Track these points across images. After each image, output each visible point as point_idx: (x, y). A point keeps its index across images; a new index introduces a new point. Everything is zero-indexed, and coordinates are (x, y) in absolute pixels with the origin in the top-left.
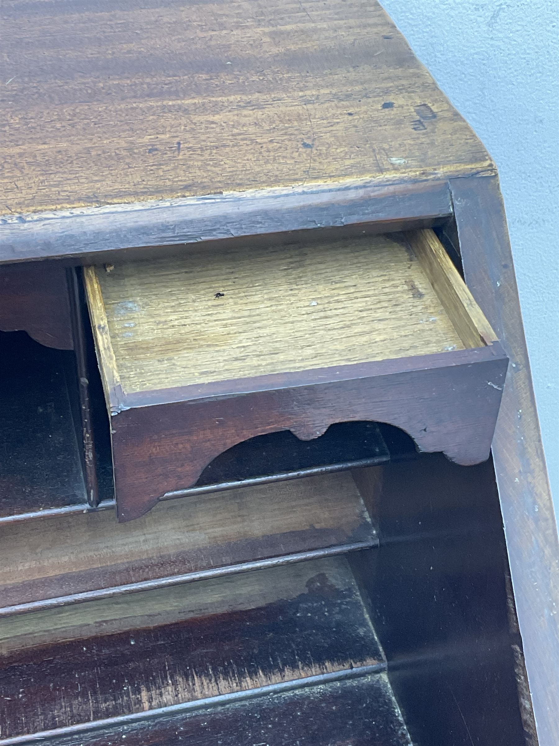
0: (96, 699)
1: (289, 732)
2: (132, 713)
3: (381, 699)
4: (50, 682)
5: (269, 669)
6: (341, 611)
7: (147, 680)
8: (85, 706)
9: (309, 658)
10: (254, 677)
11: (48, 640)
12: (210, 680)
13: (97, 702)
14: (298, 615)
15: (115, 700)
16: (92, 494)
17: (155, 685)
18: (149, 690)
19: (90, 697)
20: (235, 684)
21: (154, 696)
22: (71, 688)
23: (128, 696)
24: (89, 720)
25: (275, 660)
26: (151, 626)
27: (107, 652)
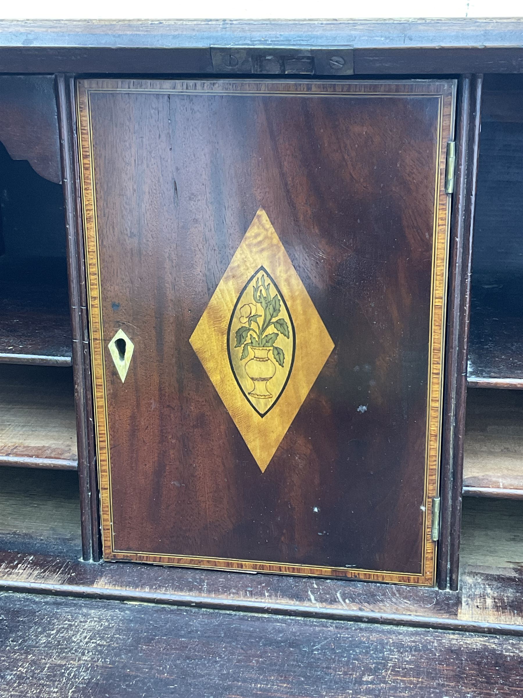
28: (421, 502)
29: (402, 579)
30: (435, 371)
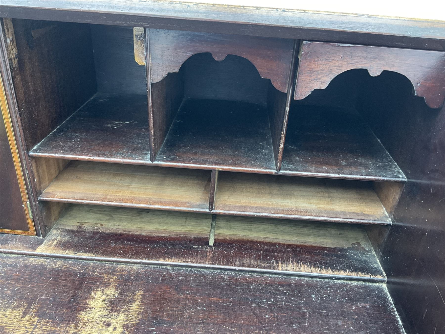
0: (260, 261)
1: (340, 295)
2: (274, 270)
3: (382, 293)
4: (243, 251)
5: (333, 269)
6: (366, 257)
7: (282, 260)
8: (255, 263)
9: (352, 270)
10: (327, 270)
11: (245, 238)
12: (308, 267)
13: (261, 262)
14: (347, 254)
15: (268, 263)
16: (278, 165)
17: (285, 263)
18: (282, 263)
19: (258, 260)
20: (318, 271)
21: (284, 266)
22: (251, 255)
23: (273, 263)
24: (257, 268)
25: (336, 266)
26: (285, 243)
27: (267, 247)
28: (22, 203)
29: (22, 233)
30: (14, 150)
